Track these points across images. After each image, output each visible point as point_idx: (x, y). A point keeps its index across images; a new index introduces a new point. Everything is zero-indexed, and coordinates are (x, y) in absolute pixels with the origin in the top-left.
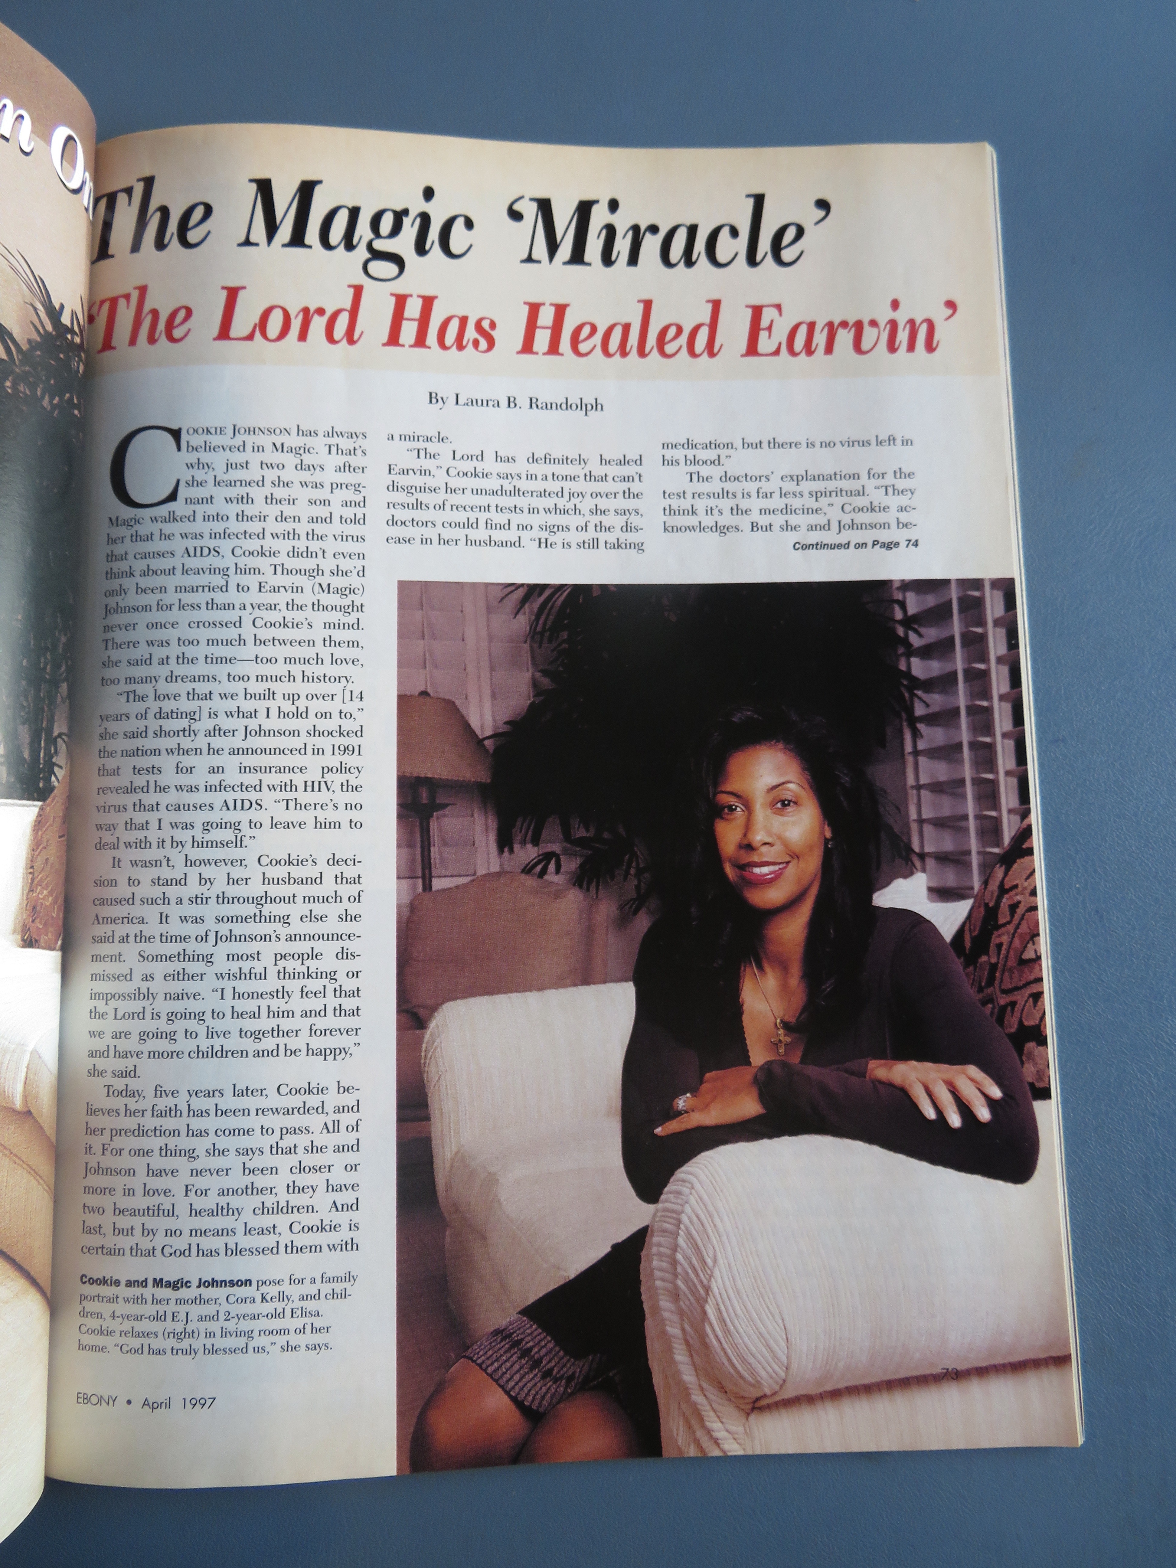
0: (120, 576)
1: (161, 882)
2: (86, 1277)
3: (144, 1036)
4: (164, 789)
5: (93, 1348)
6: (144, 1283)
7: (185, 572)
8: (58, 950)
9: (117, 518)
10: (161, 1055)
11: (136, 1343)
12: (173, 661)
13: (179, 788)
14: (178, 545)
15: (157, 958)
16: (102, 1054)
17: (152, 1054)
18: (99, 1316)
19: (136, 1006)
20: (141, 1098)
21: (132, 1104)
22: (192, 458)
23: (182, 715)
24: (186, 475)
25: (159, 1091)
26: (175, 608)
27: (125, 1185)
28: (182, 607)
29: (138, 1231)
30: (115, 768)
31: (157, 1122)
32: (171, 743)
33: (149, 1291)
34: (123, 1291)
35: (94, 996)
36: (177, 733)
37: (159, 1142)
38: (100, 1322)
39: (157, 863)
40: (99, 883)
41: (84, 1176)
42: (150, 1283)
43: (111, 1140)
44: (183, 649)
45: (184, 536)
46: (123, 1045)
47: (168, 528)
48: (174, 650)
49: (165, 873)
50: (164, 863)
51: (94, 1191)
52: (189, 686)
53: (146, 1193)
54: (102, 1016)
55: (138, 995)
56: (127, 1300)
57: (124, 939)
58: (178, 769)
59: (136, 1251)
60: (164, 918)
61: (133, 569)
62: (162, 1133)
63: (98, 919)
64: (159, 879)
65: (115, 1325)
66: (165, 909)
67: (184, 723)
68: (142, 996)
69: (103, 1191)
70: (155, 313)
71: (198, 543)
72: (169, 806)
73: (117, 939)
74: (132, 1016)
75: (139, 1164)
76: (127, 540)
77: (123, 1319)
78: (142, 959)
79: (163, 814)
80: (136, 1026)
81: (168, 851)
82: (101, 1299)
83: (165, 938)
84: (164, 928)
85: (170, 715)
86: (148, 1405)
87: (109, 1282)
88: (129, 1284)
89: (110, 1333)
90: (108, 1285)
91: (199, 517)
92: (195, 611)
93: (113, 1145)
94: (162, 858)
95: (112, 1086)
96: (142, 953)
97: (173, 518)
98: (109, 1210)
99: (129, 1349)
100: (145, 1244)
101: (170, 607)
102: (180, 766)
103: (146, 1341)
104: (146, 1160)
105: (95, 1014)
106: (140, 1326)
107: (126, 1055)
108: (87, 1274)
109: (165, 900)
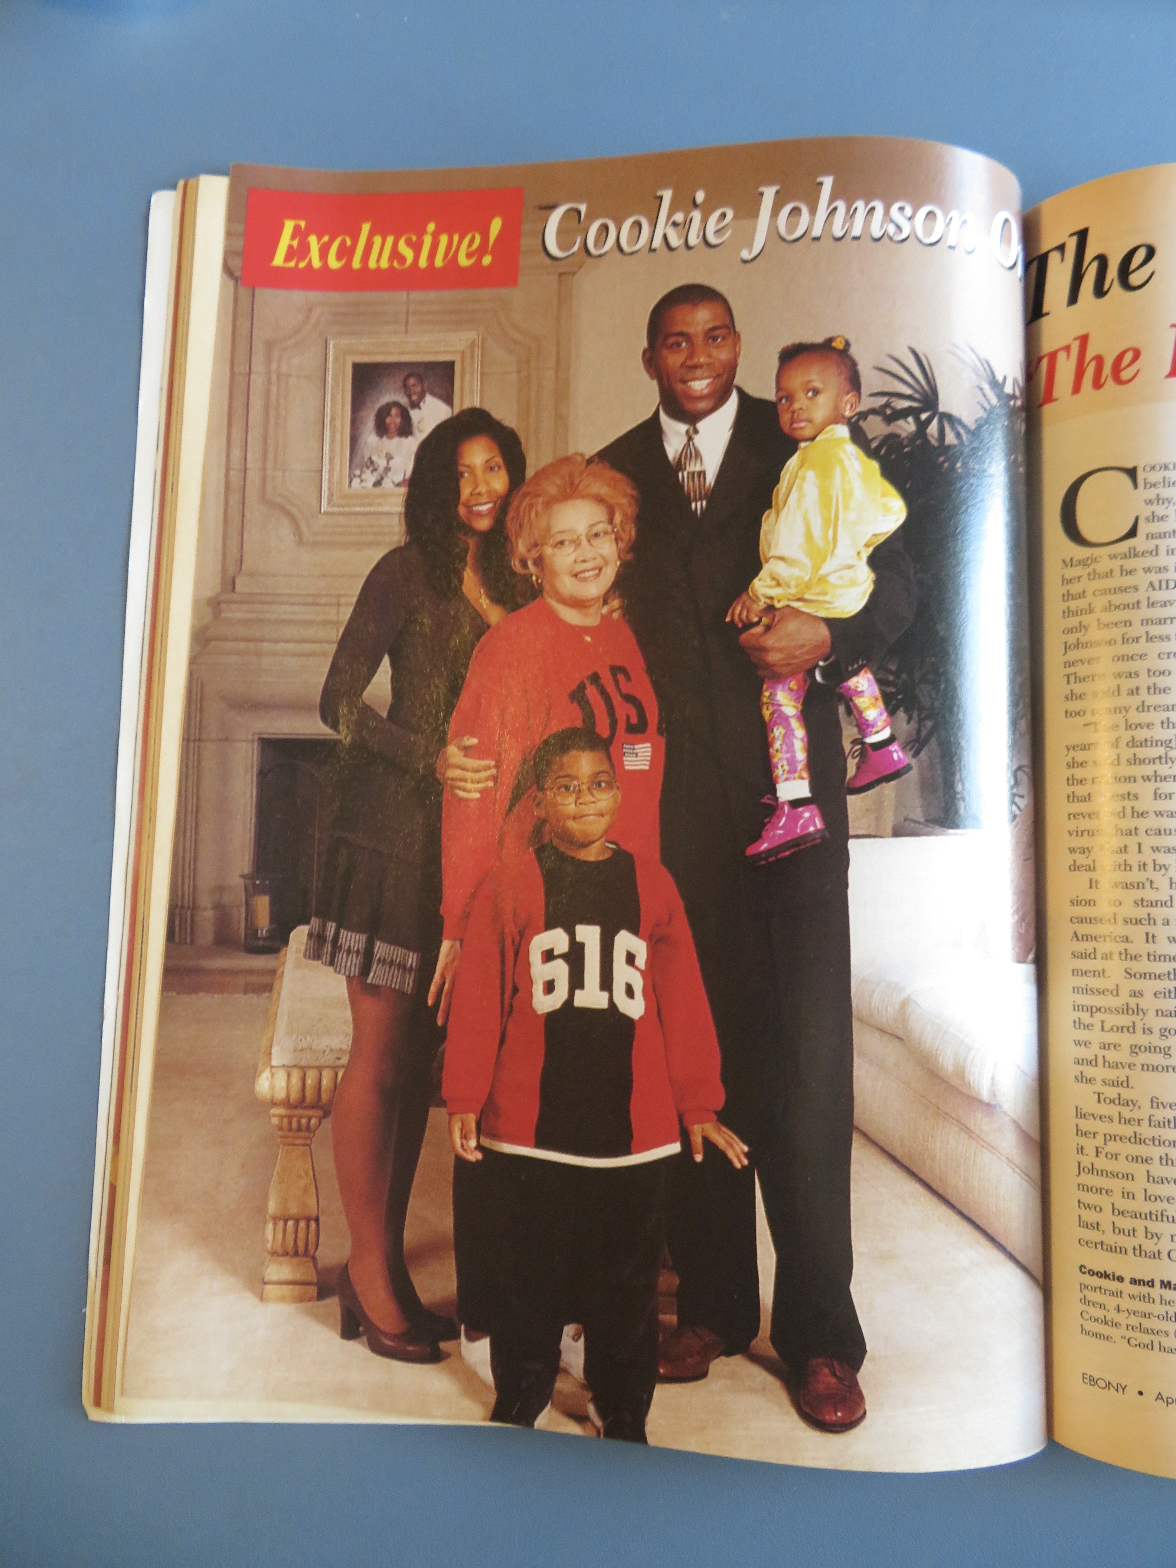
0: (1079, 613)
1: (1145, 903)
2: (1085, 1268)
3: (1135, 1049)
4: (1142, 815)
5: (1098, 1335)
6: (1151, 1284)
7: (1151, 604)
8: (1030, 963)
9: (1071, 559)
10: (1155, 1068)
11: (1146, 1339)
12: (1143, 691)
13: (1159, 814)
14: (1142, 579)
15: (1144, 976)
16: (1089, 1063)
17: (1145, 1067)
18: (1102, 1306)
19: (1125, 1020)
20: (1136, 1108)
21: (1126, 1113)
22: (1151, 494)
23: (1156, 743)
24: (1145, 511)
25: (1155, 1103)
26: (1143, 640)
27: (1123, 1188)
28: (1150, 639)
29: (1141, 1233)
30: (1087, 794)
31: (1156, 1132)
32: (1148, 770)
33: (1156, 1292)
34: (1127, 1288)
35: (1077, 1008)
36: (1153, 761)
37: (1160, 1151)
38: (1105, 1312)
39: (1139, 885)
40: (1076, 902)
41: (1077, 1173)
42: (1157, 1284)
43: (1105, 1144)
44: (1154, 679)
45: (1148, 570)
46: (1112, 1056)
47: (1129, 564)
48: (1144, 681)
49: (1149, 894)
50: (1148, 885)
51: (1090, 1189)
52: (1164, 715)
53: (1147, 1198)
54: (1087, 1027)
55: (1126, 1010)
56: (1132, 1297)
57: (1107, 957)
58: (1157, 795)
59: (1139, 1251)
60: (1150, 938)
61: (1092, 606)
62: (1162, 1143)
63: (1077, 937)
64: (1142, 900)
65: (1121, 1318)
66: (1151, 929)
67: (1160, 751)
68: (1131, 1012)
69: (1100, 1191)
70: (1099, 360)
71: (1163, 576)
72: (1149, 831)
73: (1099, 956)
74: (1121, 1029)
75: (1139, 1170)
76: (1085, 579)
77: (1129, 1314)
78: (1128, 976)
79: (1142, 838)
80: (1126, 1040)
81: (1150, 873)
82: (1103, 1291)
83: (1152, 957)
84: (1151, 948)
85: (1144, 743)
86: (1162, 1398)
87: (1111, 1277)
88: (1134, 1281)
89: (1116, 1325)
90: (1110, 1279)
91: (1163, 551)
92: (1164, 643)
93: (1107, 1149)
94: (1144, 880)
95: (1103, 1094)
96: (1128, 970)
97: (1134, 553)
98: (1108, 1209)
99: (1137, 1343)
100: (1149, 1246)
101: (1137, 640)
102: (1159, 792)
103: (1156, 1339)
104: (1146, 1167)
105: (1079, 1024)
106: (1148, 1323)
107: (1117, 1065)
108: (1086, 1265)
109: (1151, 920)
